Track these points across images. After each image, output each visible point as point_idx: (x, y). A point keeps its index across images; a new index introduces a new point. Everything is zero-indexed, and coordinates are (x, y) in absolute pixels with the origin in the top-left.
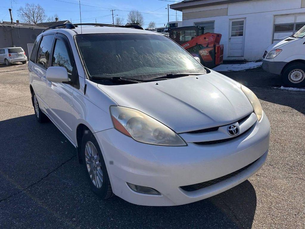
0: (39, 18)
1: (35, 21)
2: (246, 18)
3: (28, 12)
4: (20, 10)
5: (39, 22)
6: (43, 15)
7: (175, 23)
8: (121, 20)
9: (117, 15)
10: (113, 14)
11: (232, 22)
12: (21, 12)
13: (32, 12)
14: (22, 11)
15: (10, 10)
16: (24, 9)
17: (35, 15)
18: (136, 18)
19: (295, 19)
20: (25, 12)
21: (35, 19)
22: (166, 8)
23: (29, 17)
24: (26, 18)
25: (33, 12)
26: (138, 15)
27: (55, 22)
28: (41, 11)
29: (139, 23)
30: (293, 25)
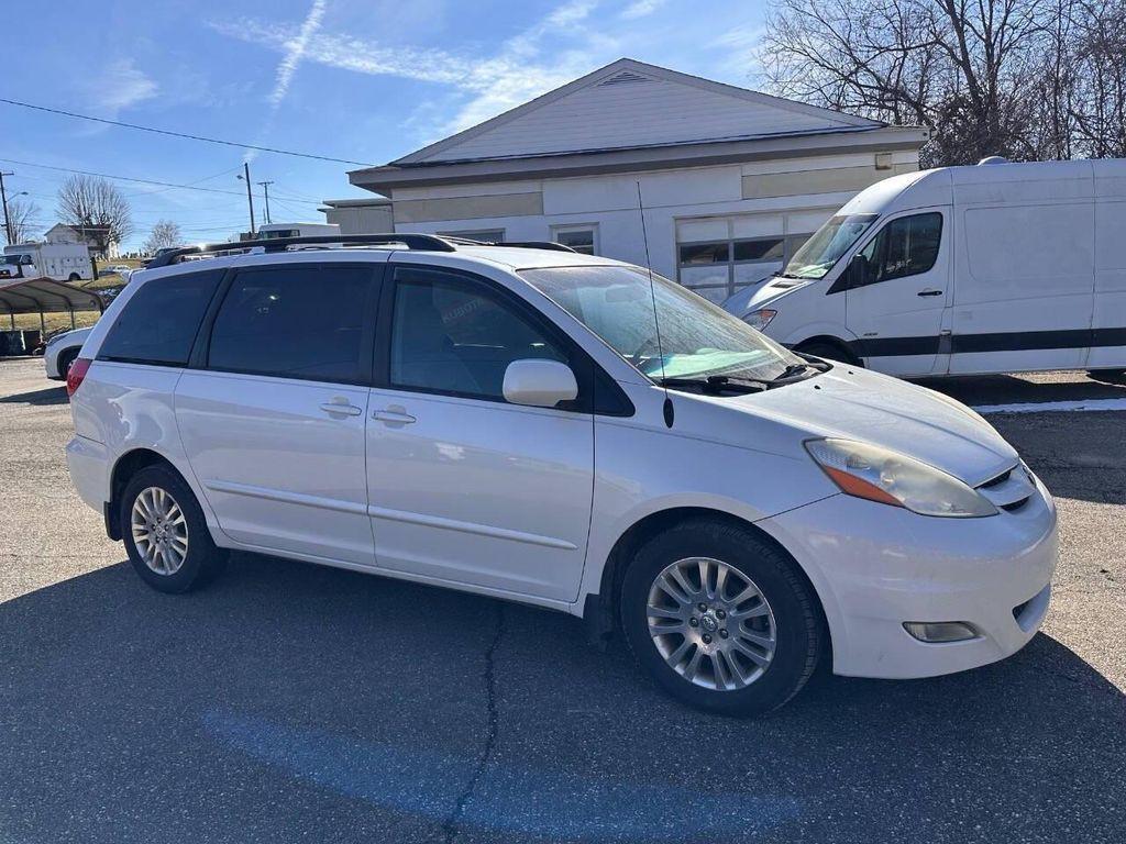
2: (597, 224)
7: (290, 231)
8: (26, 211)
9: (24, 193)
11: (559, 234)
18: (96, 204)
19: (731, 231)
22: (240, 177)
26: (105, 193)
29: (109, 226)
30: (727, 245)
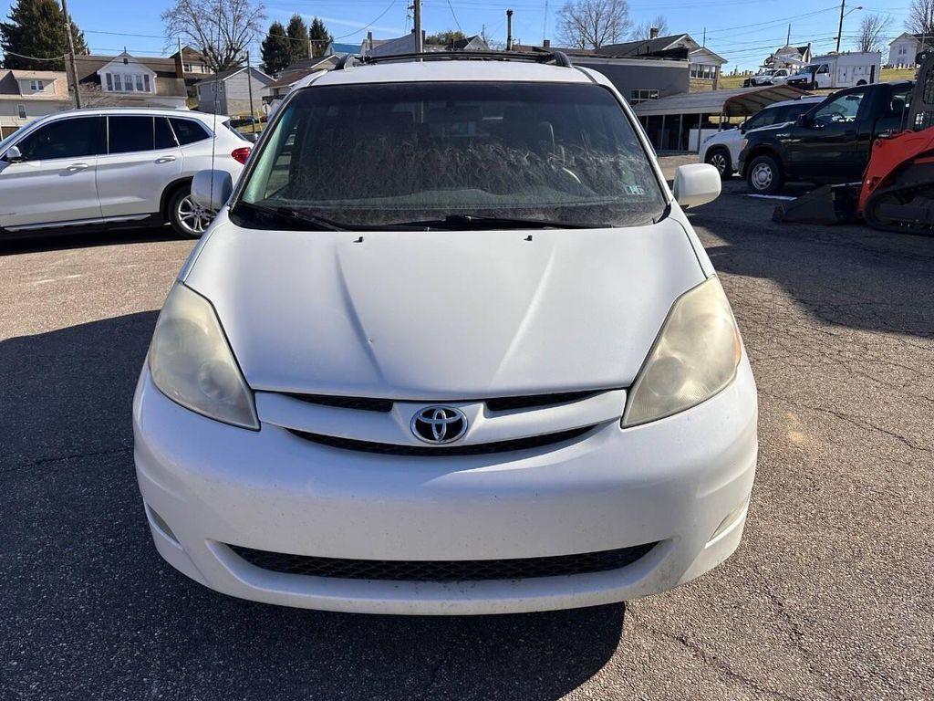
0: (610, 30)
1: (599, 40)
3: (583, 15)
4: (565, 9)
5: (608, 42)
6: (623, 22)
9: (860, 8)
10: (843, 6)
12: (565, 16)
13: (594, 14)
14: (568, 14)
15: (510, 13)
16: (576, 8)
17: (602, 23)
20: (576, 14)
21: (599, 34)
23: (583, 29)
24: (577, 33)
25: (597, 15)
27: (649, 41)
28: (618, 9)
